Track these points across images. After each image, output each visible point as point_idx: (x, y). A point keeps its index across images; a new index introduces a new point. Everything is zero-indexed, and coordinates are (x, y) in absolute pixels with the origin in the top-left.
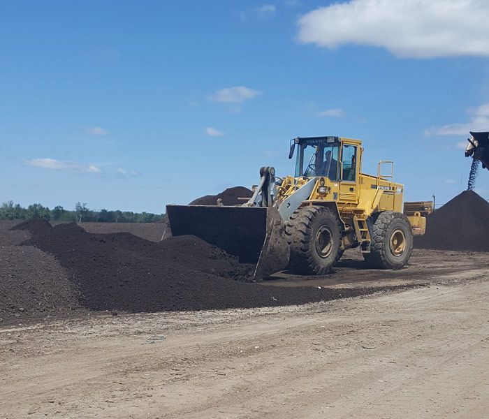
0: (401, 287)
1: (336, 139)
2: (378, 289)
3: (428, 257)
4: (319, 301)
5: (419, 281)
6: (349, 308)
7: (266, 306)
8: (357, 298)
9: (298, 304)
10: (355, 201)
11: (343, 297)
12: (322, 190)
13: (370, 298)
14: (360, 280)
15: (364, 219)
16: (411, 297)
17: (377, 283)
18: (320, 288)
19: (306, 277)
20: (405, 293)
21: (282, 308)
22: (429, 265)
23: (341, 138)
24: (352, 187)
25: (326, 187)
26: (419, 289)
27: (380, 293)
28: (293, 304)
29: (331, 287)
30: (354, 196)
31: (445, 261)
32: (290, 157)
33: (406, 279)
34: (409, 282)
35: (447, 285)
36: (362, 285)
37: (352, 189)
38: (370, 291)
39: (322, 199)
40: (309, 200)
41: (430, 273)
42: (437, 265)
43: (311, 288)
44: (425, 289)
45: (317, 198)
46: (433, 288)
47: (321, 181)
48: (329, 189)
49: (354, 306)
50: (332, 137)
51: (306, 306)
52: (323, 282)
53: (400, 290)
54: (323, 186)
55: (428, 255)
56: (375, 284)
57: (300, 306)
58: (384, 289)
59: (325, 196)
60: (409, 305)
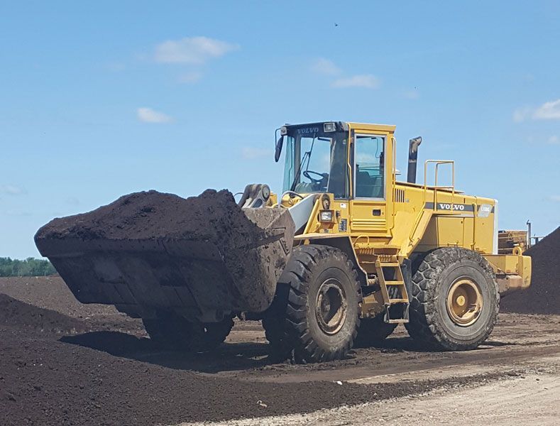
0: (478, 379)
1: (338, 125)
2: (439, 383)
3: (521, 326)
4: (338, 405)
5: (507, 368)
6: (390, 417)
7: (248, 417)
8: (404, 399)
9: (302, 412)
10: (386, 232)
11: (380, 397)
12: (325, 217)
13: (426, 398)
14: (409, 369)
15: (398, 265)
16: (495, 396)
17: (437, 372)
18: (340, 383)
19: (316, 365)
20: (484, 388)
21: (276, 419)
22: (524, 341)
23: (349, 123)
24: (377, 208)
25: (332, 211)
26: (507, 382)
27: (443, 389)
28: (294, 412)
29: (359, 381)
30: (384, 224)
31: (550, 332)
32: (277, 161)
33: (486, 364)
34: (491, 369)
35: (553, 373)
36: (412, 376)
37: (377, 213)
38: (426, 387)
39: (326, 231)
40: (304, 235)
41: (525, 353)
42: (536, 340)
43: (325, 383)
44: (517, 380)
45: (318, 231)
46: (531, 378)
47: (323, 200)
48: (338, 215)
49: (399, 412)
50: (331, 123)
51: (318, 415)
52: (345, 372)
53: (475, 384)
54: (327, 209)
55: (521, 323)
56: (435, 375)
57: (307, 416)
58: (449, 383)
59: (331, 227)
60: (491, 408)
